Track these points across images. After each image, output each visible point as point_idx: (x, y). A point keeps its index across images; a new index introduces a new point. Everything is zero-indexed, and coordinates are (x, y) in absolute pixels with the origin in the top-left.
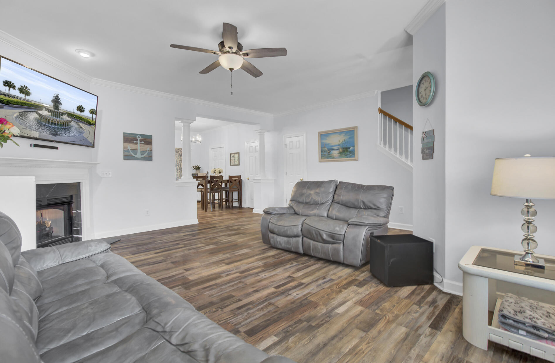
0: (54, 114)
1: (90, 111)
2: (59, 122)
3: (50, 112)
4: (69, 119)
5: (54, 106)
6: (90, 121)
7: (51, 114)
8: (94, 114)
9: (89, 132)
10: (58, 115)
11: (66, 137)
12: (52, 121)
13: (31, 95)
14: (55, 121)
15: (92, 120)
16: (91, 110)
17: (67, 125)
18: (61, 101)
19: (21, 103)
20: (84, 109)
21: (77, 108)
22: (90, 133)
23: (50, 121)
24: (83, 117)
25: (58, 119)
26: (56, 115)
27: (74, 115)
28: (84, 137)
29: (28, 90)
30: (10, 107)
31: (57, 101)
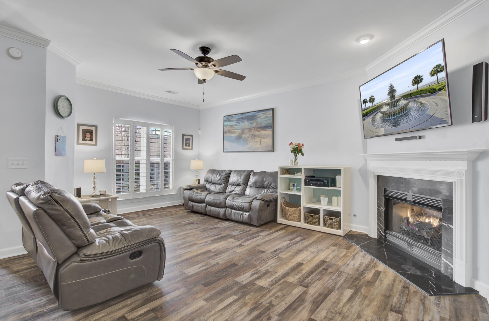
0: (391, 105)
1: (431, 73)
2: (397, 111)
3: (388, 106)
4: (406, 101)
5: (390, 97)
6: (434, 87)
7: (390, 107)
8: (439, 72)
9: (436, 103)
10: (395, 104)
11: (407, 124)
12: (391, 113)
13: (375, 100)
14: (394, 112)
15: (438, 84)
16: (432, 71)
17: (404, 110)
18: (395, 88)
19: (371, 110)
20: (422, 77)
21: (412, 83)
22: (437, 106)
23: (390, 114)
24: (422, 89)
25: (396, 108)
26: (393, 105)
27: (411, 94)
28: (428, 115)
29: (373, 98)
30: (368, 116)
31: (392, 91)
